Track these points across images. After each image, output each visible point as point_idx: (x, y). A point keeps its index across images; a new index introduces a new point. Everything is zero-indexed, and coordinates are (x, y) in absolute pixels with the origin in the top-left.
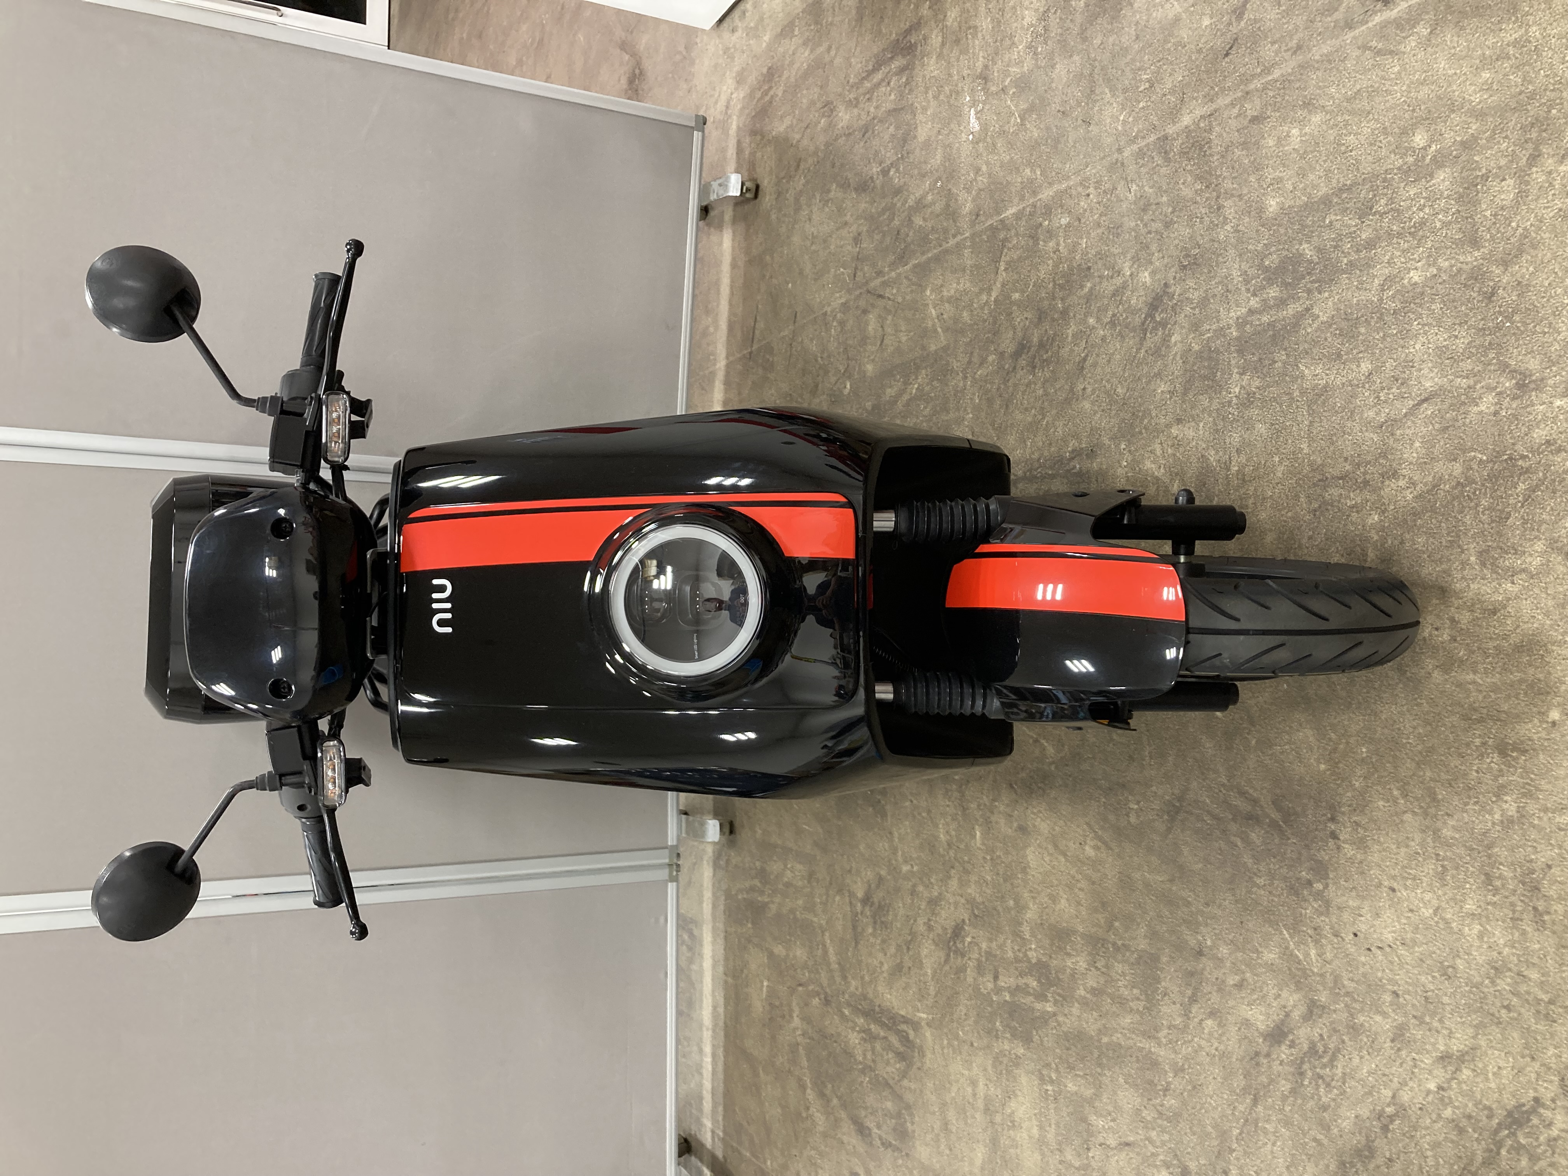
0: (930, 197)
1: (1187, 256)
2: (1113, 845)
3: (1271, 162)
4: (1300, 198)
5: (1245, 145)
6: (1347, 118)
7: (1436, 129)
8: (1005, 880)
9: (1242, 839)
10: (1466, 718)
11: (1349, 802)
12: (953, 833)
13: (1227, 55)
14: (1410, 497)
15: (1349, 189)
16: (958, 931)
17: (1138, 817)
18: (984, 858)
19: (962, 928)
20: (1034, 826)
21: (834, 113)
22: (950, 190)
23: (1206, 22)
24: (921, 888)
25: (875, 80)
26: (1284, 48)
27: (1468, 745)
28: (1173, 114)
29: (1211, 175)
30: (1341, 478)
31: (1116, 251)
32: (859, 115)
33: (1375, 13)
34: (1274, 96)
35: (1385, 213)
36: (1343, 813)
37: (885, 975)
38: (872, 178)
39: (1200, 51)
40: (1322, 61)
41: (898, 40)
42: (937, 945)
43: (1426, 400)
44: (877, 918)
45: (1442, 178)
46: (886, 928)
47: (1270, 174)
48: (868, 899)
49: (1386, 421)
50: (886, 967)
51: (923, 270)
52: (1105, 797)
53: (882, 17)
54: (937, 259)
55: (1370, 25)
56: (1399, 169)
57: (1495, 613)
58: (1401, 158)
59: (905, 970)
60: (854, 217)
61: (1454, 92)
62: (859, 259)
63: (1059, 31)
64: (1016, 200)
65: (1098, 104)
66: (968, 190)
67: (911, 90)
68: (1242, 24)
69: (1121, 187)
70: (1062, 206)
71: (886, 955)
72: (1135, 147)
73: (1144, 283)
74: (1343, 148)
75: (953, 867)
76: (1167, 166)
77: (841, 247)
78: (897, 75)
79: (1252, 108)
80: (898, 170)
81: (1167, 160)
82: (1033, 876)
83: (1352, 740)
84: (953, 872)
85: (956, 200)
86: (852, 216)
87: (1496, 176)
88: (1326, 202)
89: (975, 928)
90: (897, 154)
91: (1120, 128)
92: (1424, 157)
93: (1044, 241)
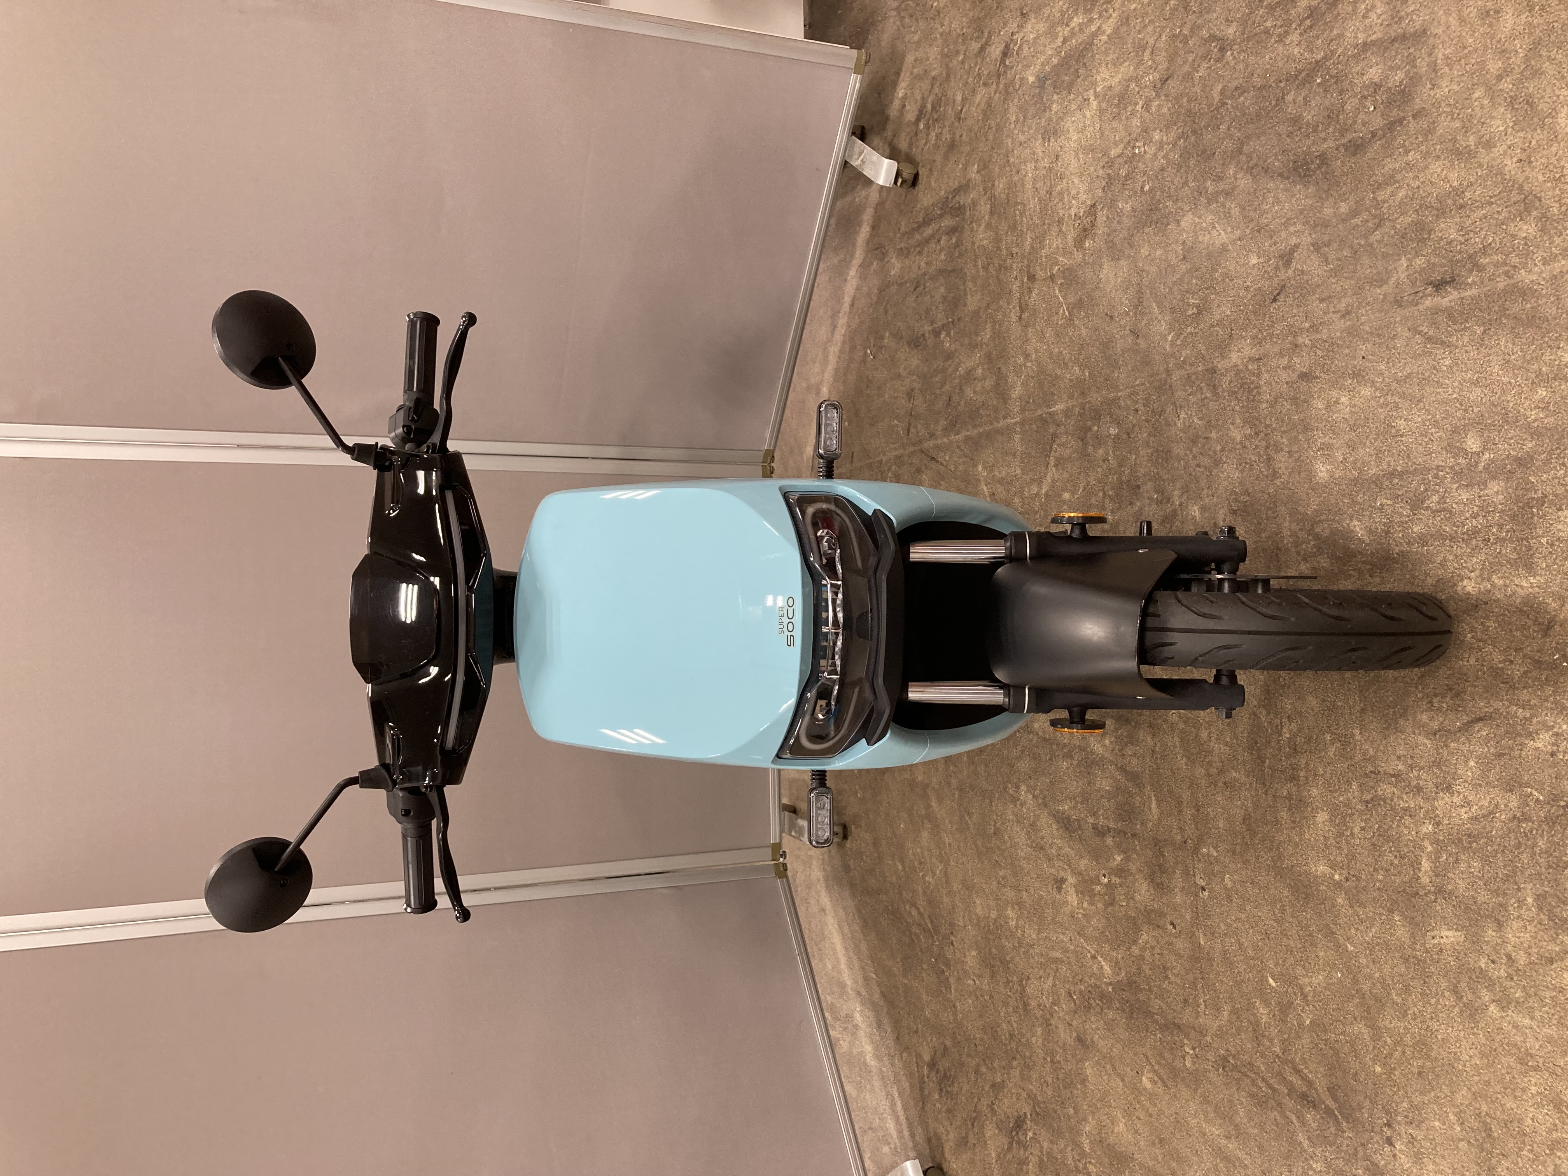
0: (980, 371)
1: (1236, 500)
2: (1170, 1084)
3: (1321, 425)
4: (1350, 471)
5: (1295, 400)
6: (1397, 400)
7: (1489, 437)
8: (1065, 1088)
9: (1298, 1117)
10: (1522, 1061)
11: (1405, 1113)
12: (1015, 1025)
13: (1275, 300)
14: (1465, 816)
15: (1401, 475)
16: (1019, 1123)
17: (1194, 1063)
18: (1045, 1059)
19: (1024, 1121)
20: (1093, 1042)
21: (886, 260)
22: (999, 368)
23: (1254, 260)
24: (983, 1069)
25: (925, 235)
26: (1332, 309)
27: (1524, 1090)
28: (1223, 348)
29: (1260, 422)
30: (1393, 776)
31: (1166, 477)
32: (910, 267)
33: (1425, 296)
34: (1322, 357)
35: (1438, 511)
36: (1399, 1123)
37: (951, 1144)
38: (923, 335)
39: (1247, 289)
40: (1372, 333)
41: (947, 198)
42: (1000, 1130)
43: (1481, 719)
44: (943, 1085)
45: (1495, 490)
46: (952, 1099)
47: (1320, 439)
48: (934, 1065)
49: (1440, 730)
50: (952, 1136)
51: (976, 444)
52: (1160, 1033)
53: (931, 170)
54: (988, 435)
55: (1421, 307)
56: (1451, 468)
57: (1552, 963)
58: (1454, 457)
59: (970, 1144)
60: (908, 371)
61: (1508, 402)
62: (911, 414)
63: (1106, 230)
64: (1065, 397)
65: (1145, 318)
66: (1018, 374)
67: (961, 255)
68: (1290, 272)
69: (1170, 409)
70: (1110, 414)
71: (951, 1124)
72: (1183, 372)
73: (1194, 518)
74: (1393, 431)
75: (1014, 1058)
76: (1216, 401)
77: (896, 398)
78: (947, 234)
79: (1301, 363)
80: (948, 335)
81: (1216, 394)
82: (1093, 1091)
83: (1408, 1052)
84: (1015, 1063)
85: (1006, 380)
86: (905, 369)
87: (1552, 503)
88: (1376, 482)
89: (1036, 1124)
90: (947, 318)
91: (1168, 347)
92: (1477, 463)
93: (1093, 446)
